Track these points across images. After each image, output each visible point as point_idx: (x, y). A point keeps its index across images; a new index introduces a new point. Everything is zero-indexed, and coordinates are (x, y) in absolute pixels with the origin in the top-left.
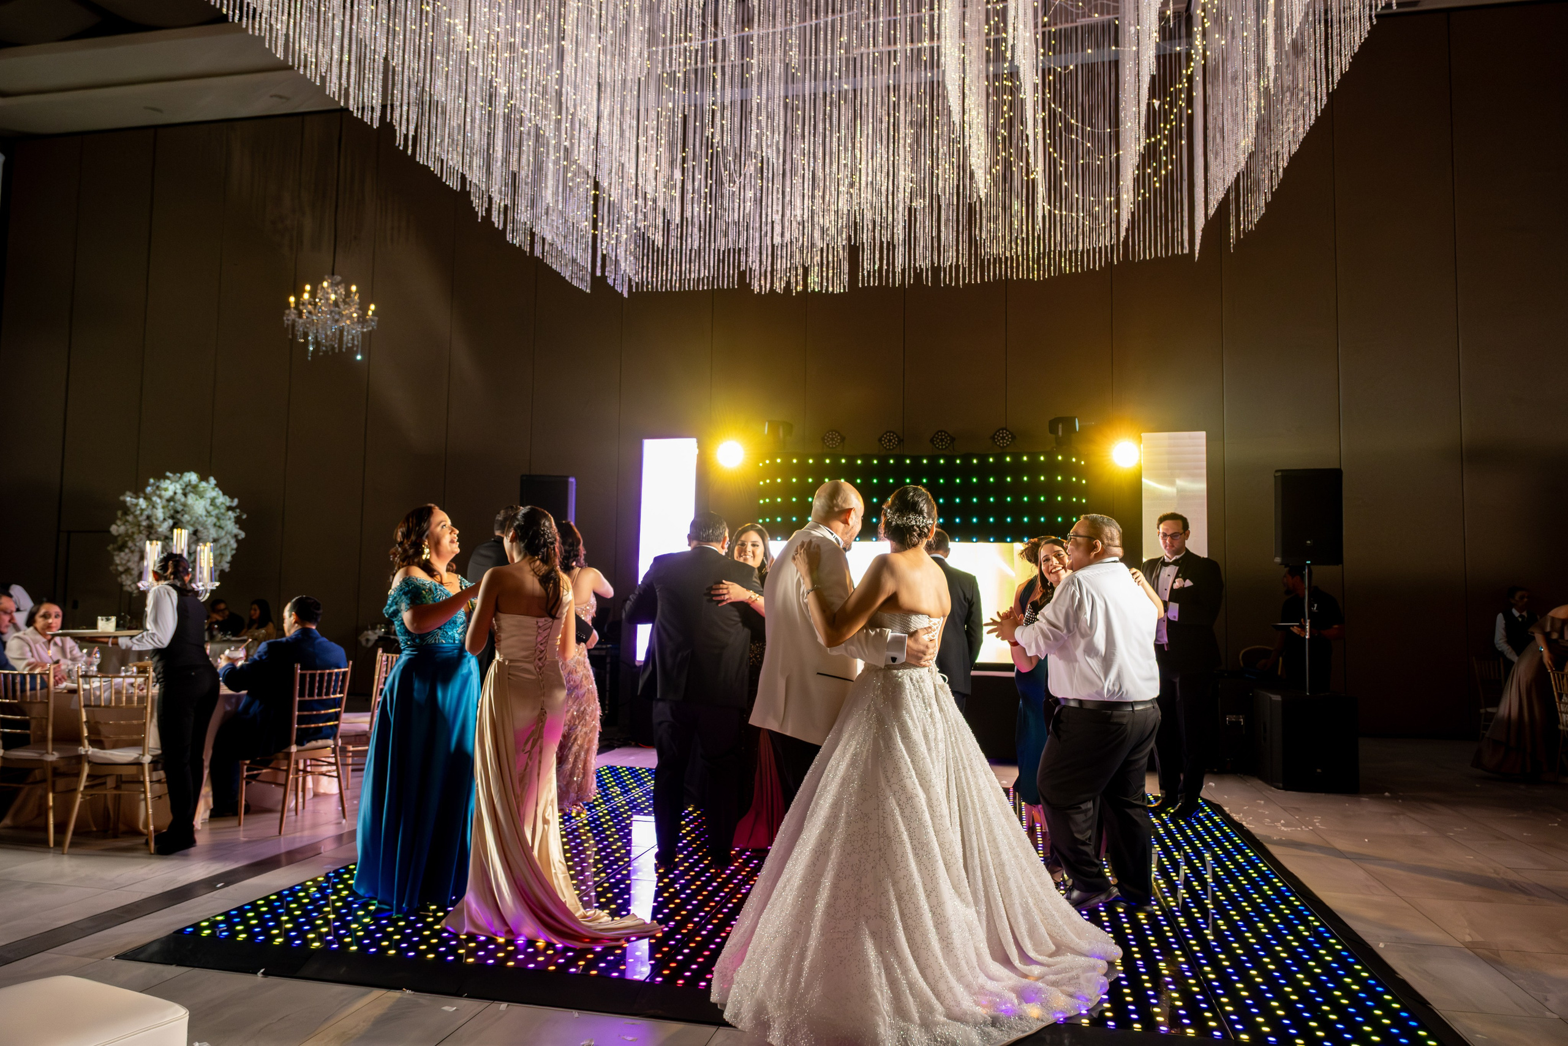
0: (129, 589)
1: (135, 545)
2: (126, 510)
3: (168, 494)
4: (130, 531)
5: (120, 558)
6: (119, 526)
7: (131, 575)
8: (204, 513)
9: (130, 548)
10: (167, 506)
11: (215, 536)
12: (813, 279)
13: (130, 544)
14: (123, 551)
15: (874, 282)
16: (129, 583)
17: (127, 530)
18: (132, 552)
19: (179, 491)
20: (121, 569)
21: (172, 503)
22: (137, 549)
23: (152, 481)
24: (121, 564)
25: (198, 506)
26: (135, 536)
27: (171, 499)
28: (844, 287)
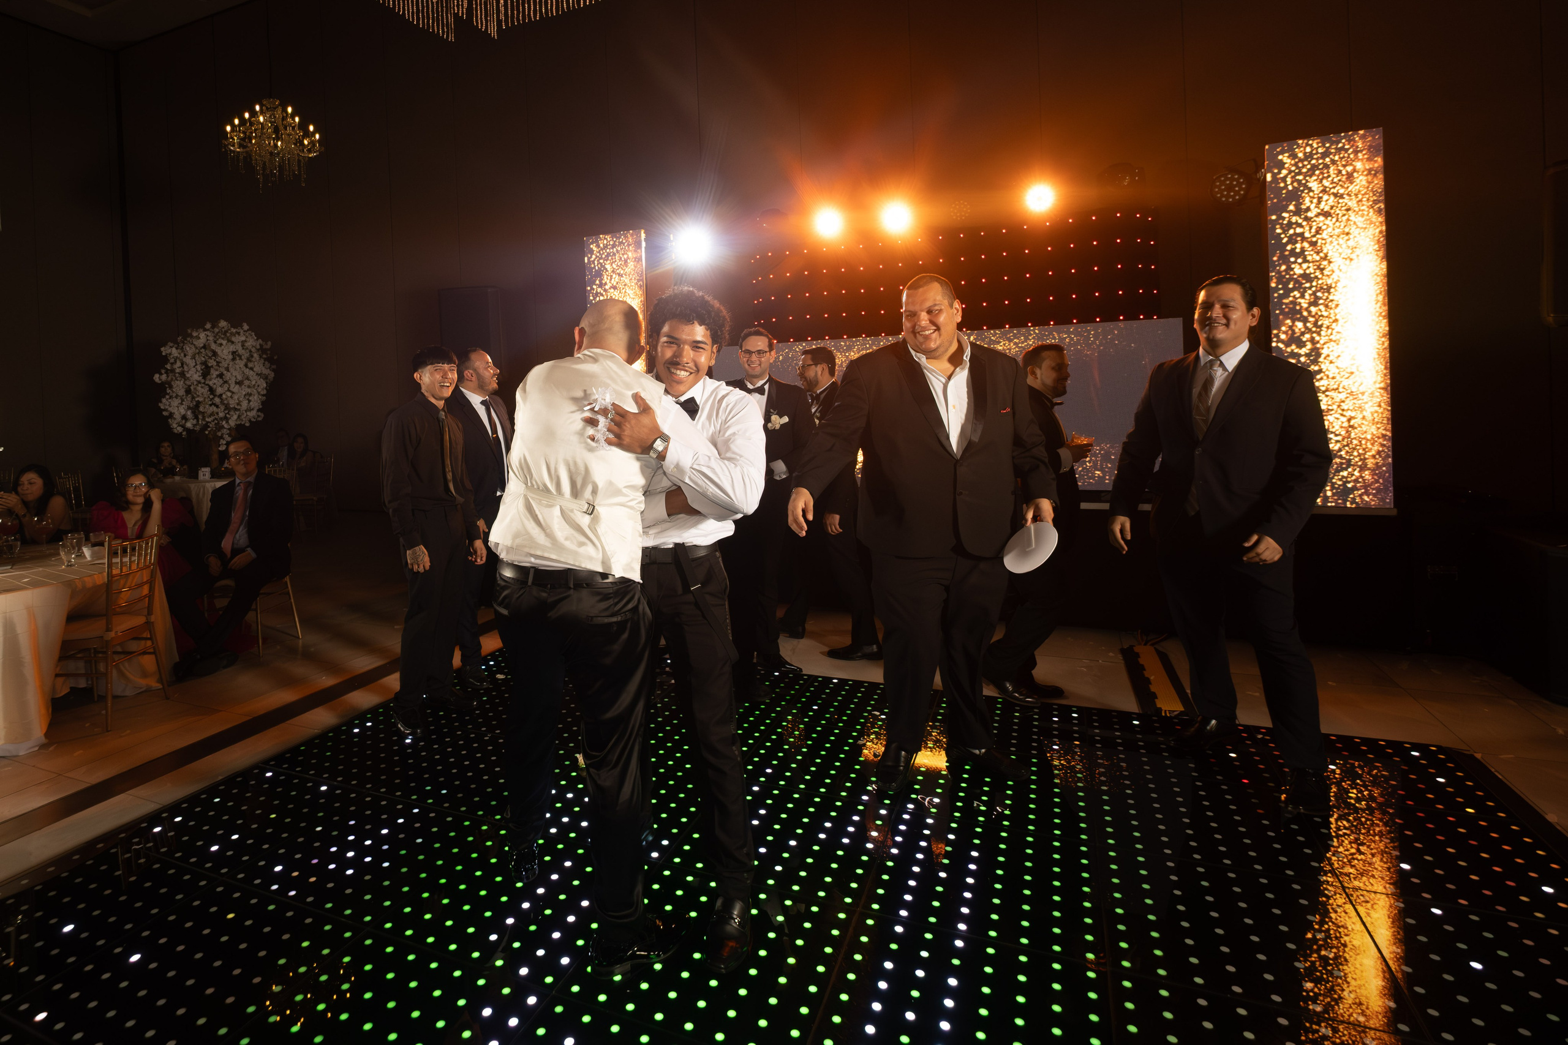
0: (176, 432)
1: (173, 392)
2: (165, 359)
3: (200, 343)
4: (169, 379)
5: (164, 404)
6: (161, 374)
7: (175, 419)
8: (231, 357)
9: (168, 394)
10: (198, 353)
11: (240, 378)
13: (168, 391)
14: (164, 397)
16: (175, 426)
17: (168, 376)
18: (171, 397)
19: (211, 338)
20: (165, 413)
21: (203, 350)
22: (174, 395)
23: (189, 331)
24: (166, 410)
25: (224, 352)
26: (173, 383)
27: (204, 347)
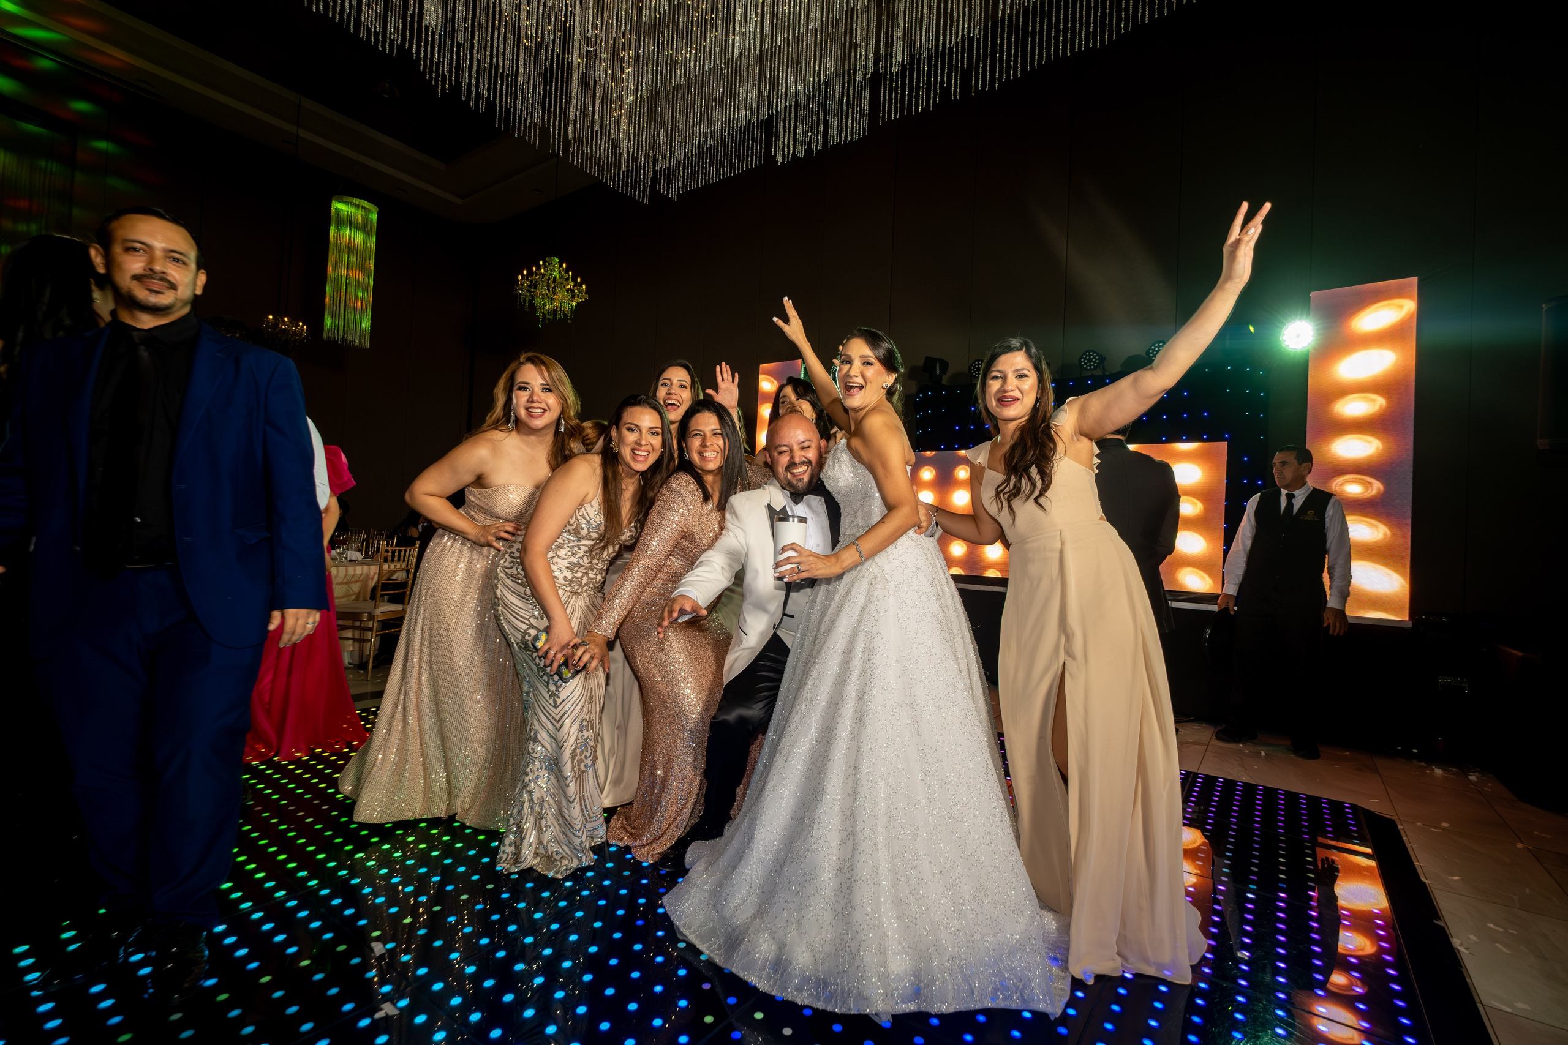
12: (833, 132)
15: (896, 115)
28: (864, 129)
